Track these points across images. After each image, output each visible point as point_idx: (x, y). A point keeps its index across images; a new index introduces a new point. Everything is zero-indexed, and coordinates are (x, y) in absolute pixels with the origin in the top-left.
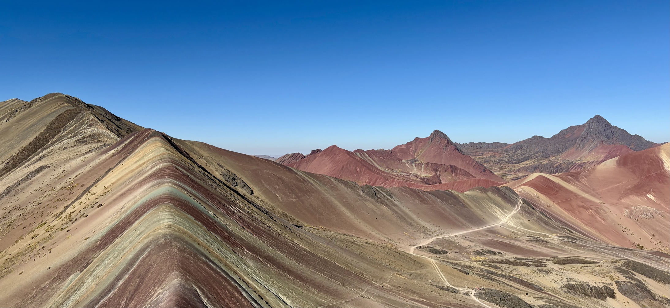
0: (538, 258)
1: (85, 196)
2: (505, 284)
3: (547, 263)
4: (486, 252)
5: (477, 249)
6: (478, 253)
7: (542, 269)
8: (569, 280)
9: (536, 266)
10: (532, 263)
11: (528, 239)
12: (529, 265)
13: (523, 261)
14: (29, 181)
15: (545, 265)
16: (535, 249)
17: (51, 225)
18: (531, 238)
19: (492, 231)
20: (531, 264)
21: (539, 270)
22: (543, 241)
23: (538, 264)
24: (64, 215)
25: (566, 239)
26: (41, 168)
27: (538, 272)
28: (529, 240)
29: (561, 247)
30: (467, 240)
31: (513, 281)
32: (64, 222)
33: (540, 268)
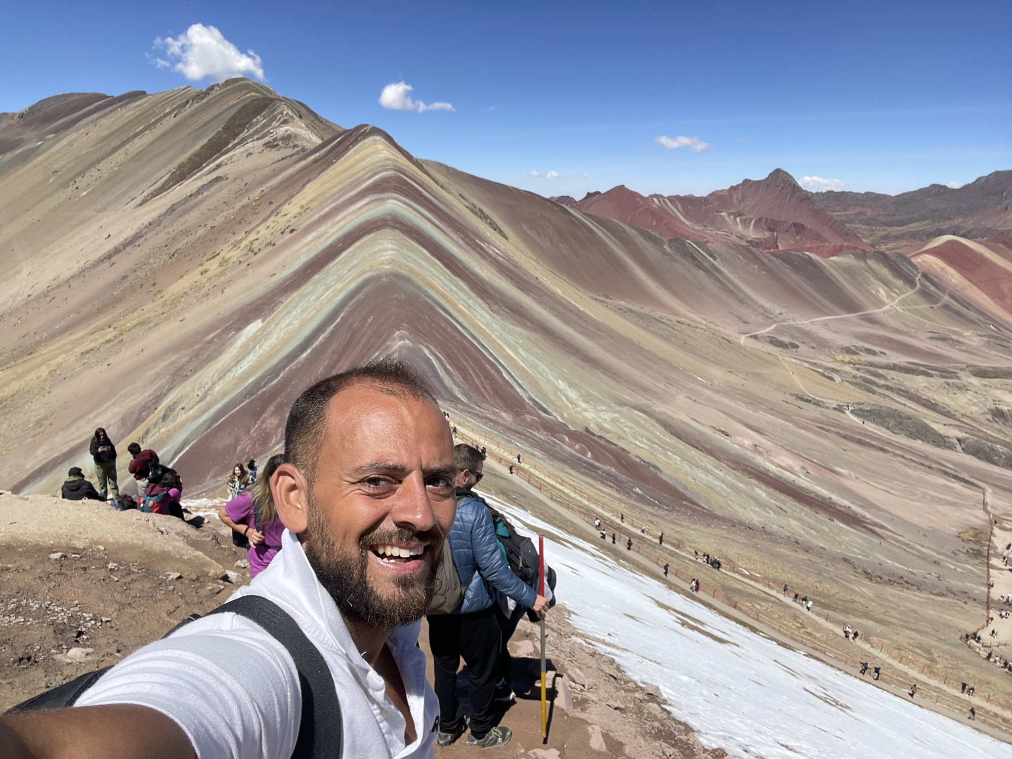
0: (946, 365)
1: (273, 218)
2: (894, 400)
3: (961, 374)
4: (861, 350)
5: (847, 345)
6: (848, 351)
7: (953, 383)
8: (997, 403)
9: (942, 377)
10: (936, 372)
11: (929, 335)
12: (931, 376)
13: (921, 368)
14: (200, 197)
15: (957, 377)
16: (939, 351)
17: (226, 257)
18: (934, 335)
19: (871, 320)
20: (936, 375)
21: (948, 384)
22: (953, 340)
23: (945, 374)
24: (244, 243)
25: (993, 340)
26: (218, 179)
27: (946, 386)
28: (931, 338)
29: (983, 352)
30: (830, 330)
31: (905, 397)
32: (244, 252)
33: (950, 381)
